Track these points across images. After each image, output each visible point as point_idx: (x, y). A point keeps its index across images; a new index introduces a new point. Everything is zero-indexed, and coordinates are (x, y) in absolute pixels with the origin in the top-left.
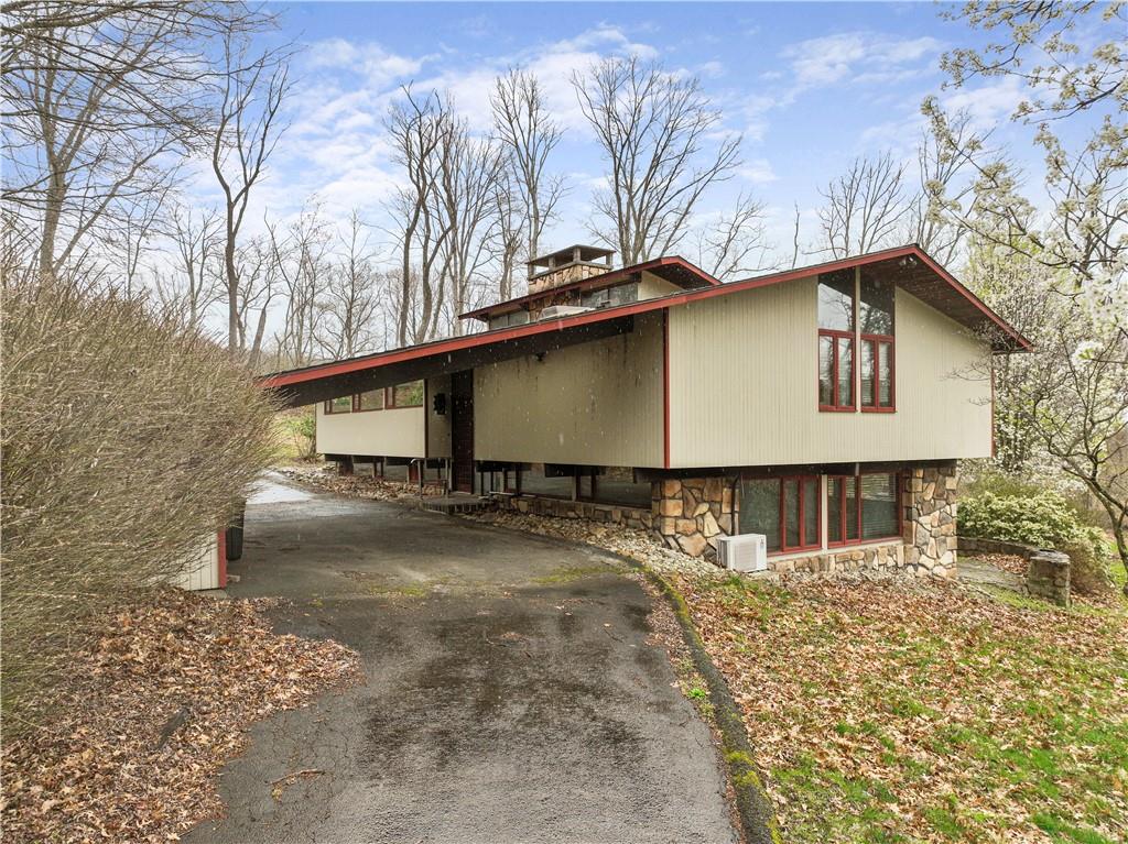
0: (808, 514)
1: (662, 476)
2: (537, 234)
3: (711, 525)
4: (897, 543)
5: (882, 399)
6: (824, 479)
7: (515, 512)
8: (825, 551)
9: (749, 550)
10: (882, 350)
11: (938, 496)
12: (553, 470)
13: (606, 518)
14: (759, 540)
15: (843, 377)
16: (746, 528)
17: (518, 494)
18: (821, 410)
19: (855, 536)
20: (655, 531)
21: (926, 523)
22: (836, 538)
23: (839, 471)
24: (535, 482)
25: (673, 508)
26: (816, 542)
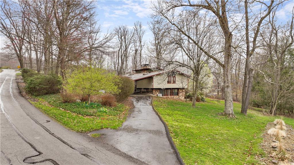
0: (167, 93)
1: (153, 89)
2: (141, 50)
3: (157, 93)
4: (177, 96)
5: (174, 82)
6: (169, 90)
7: (141, 93)
8: (169, 96)
9: (160, 95)
10: (174, 78)
11: (182, 92)
12: (144, 89)
13: (149, 93)
14: (161, 94)
15: (170, 80)
16: (160, 93)
17: (141, 91)
18: (168, 83)
19: (173, 95)
20: (152, 94)
21: (180, 94)
22: (170, 95)
23: (170, 89)
24: (142, 90)
25: (154, 92)
26: (168, 96)
